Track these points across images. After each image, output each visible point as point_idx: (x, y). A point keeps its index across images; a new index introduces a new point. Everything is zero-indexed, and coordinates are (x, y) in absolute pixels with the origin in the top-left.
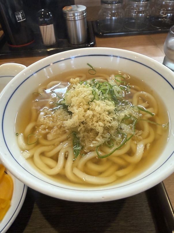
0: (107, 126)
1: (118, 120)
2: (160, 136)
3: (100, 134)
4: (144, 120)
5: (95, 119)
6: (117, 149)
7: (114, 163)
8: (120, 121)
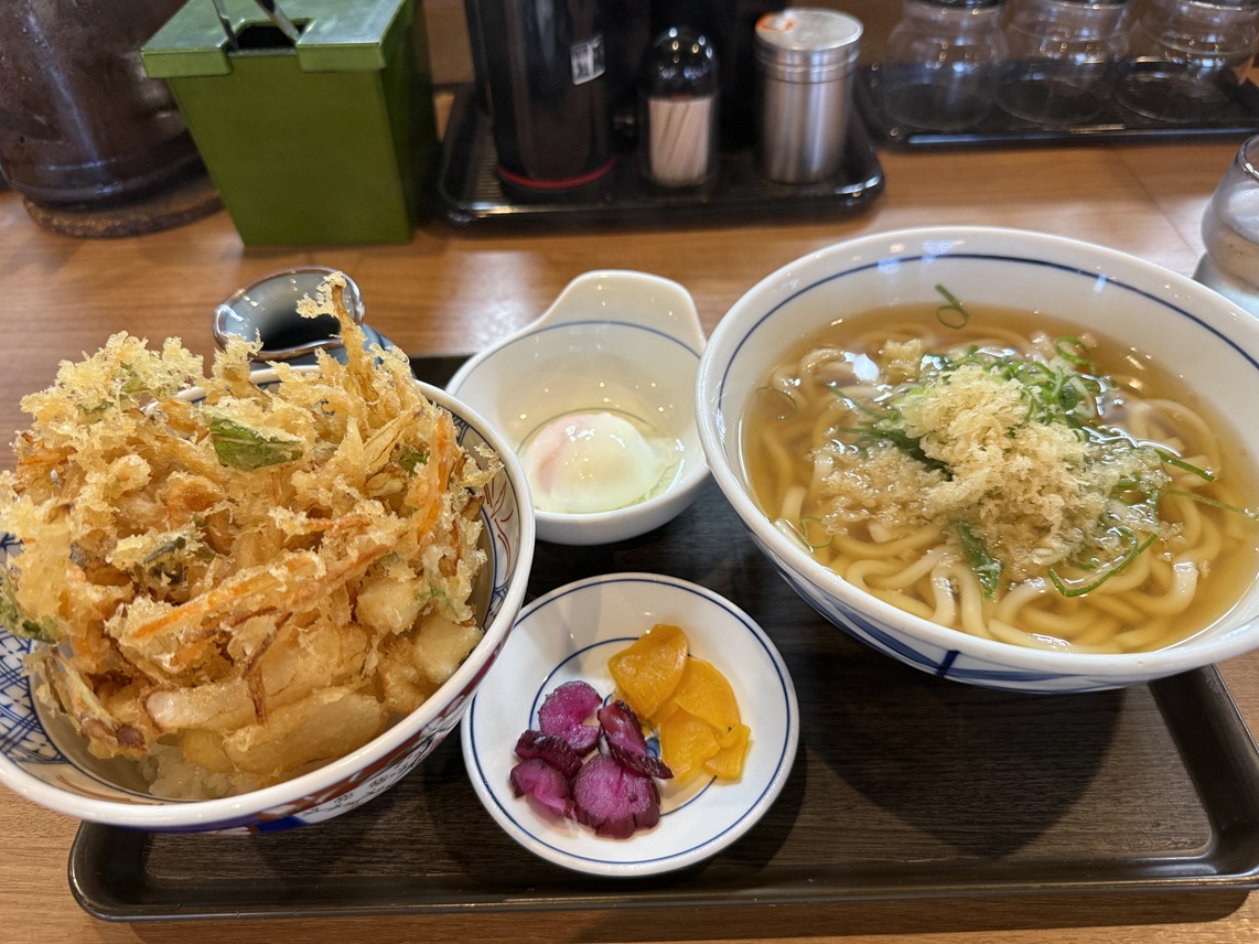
0: (1071, 508)
1: (1100, 489)
2: (1240, 542)
3: (1055, 530)
4: (1180, 493)
5: (1036, 484)
6: (1113, 573)
7: (1103, 614)
8: (1107, 493)
